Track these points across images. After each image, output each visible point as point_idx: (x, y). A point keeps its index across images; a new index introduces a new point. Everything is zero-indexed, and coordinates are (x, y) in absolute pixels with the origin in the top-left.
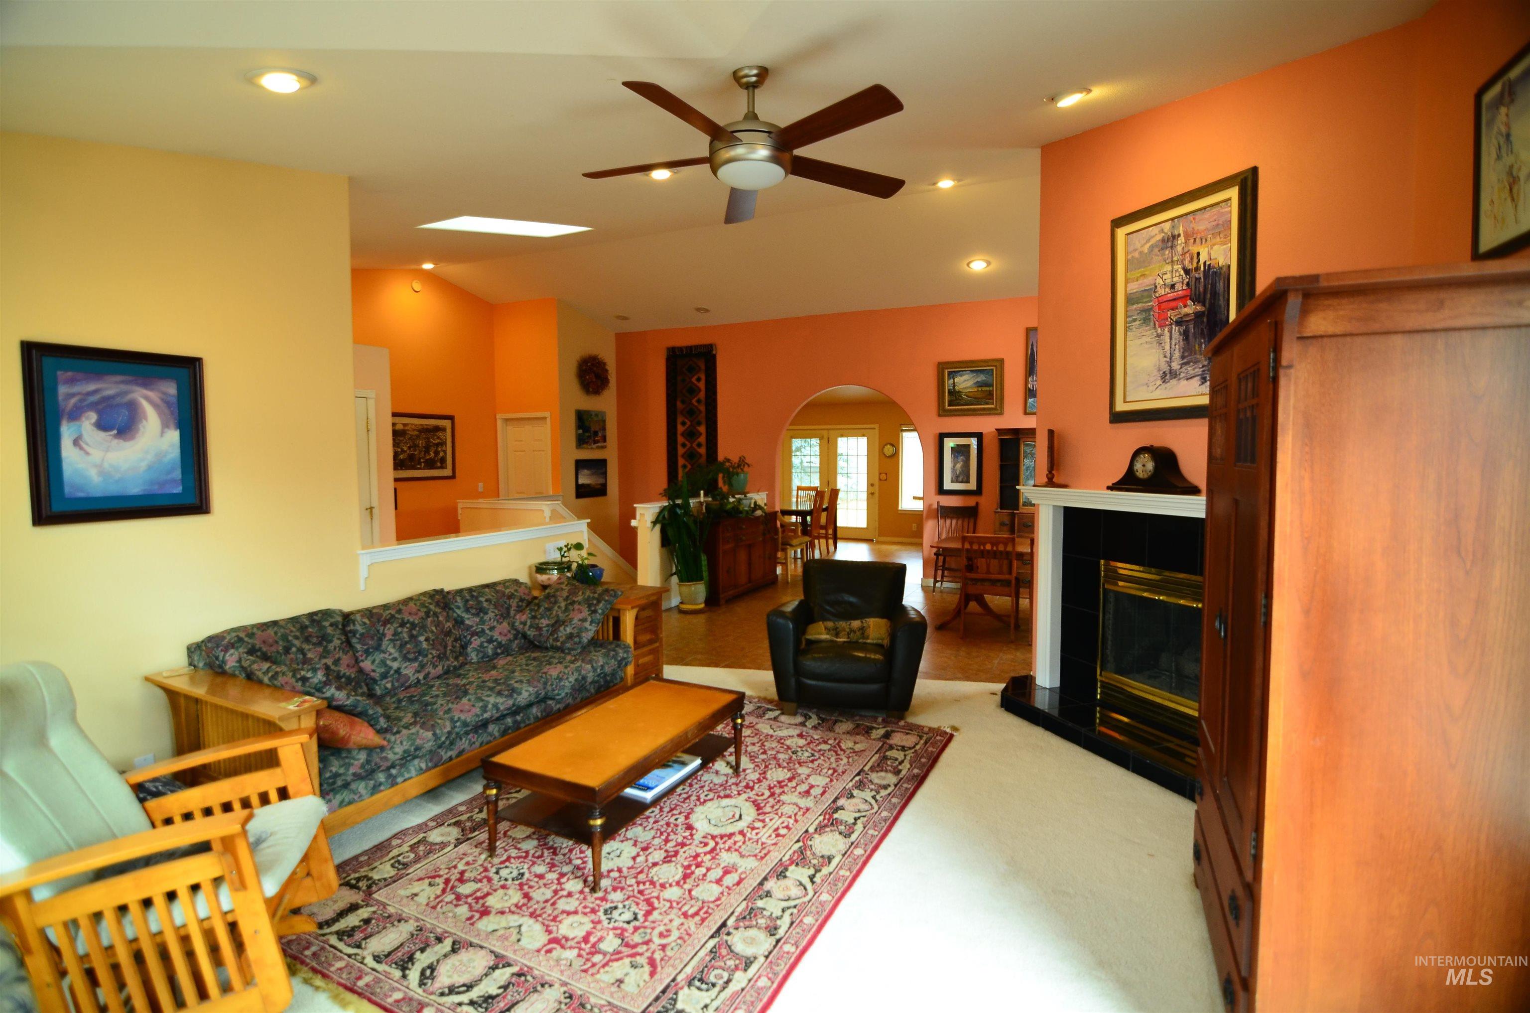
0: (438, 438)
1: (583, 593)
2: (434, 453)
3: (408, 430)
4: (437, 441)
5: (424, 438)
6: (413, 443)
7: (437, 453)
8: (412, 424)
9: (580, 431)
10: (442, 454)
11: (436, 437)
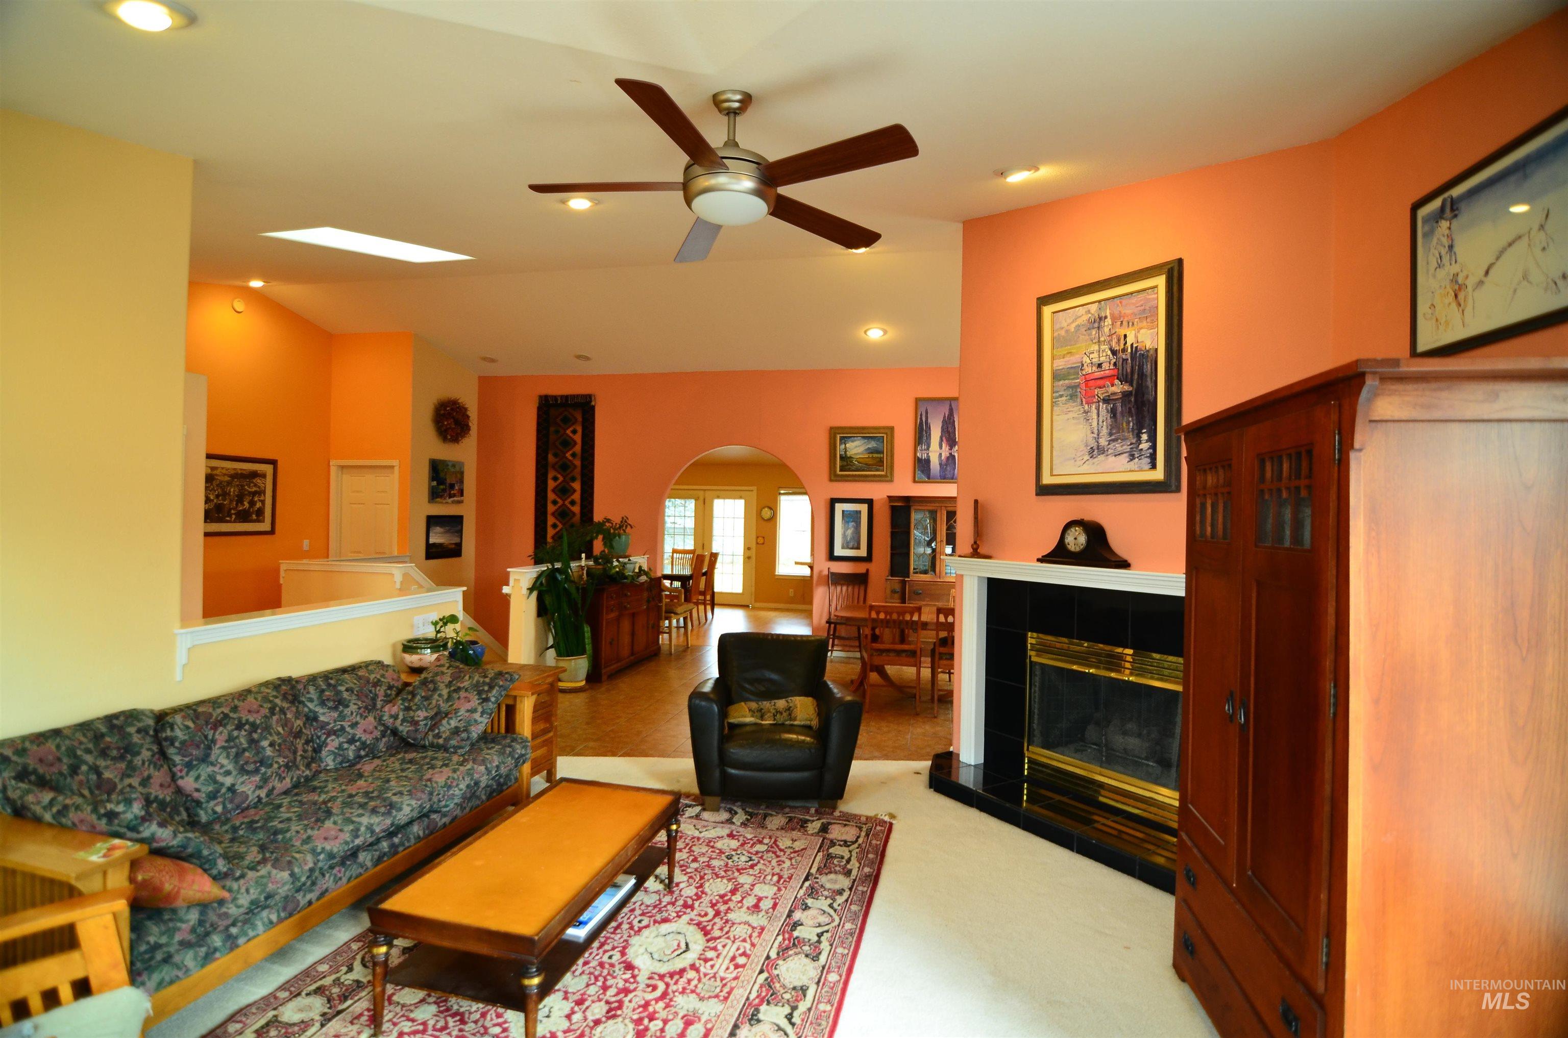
0: (255, 485)
1: (470, 677)
2: (248, 503)
3: (217, 475)
4: (254, 489)
5: (238, 485)
6: (223, 490)
7: (252, 503)
8: (223, 468)
9: (435, 483)
10: (259, 505)
11: (252, 485)
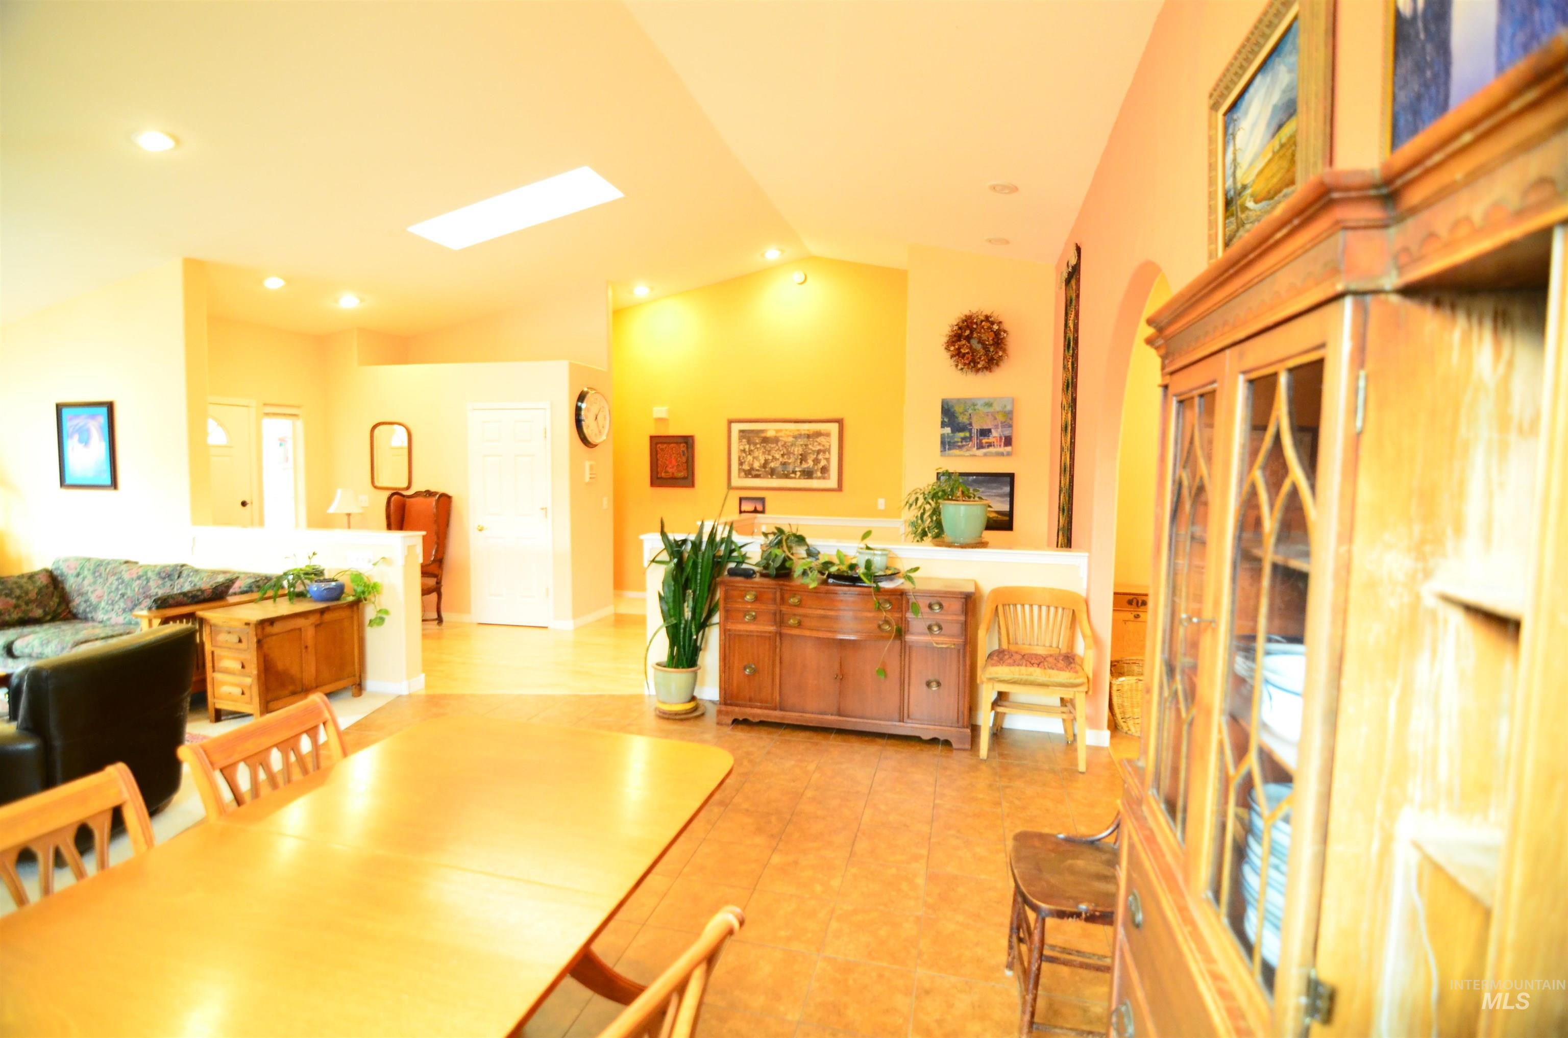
0: (819, 444)
2: (813, 461)
3: (781, 437)
4: (818, 448)
5: (801, 445)
6: (787, 450)
7: (817, 461)
8: (786, 430)
9: (948, 430)
10: (823, 463)
11: (816, 444)
